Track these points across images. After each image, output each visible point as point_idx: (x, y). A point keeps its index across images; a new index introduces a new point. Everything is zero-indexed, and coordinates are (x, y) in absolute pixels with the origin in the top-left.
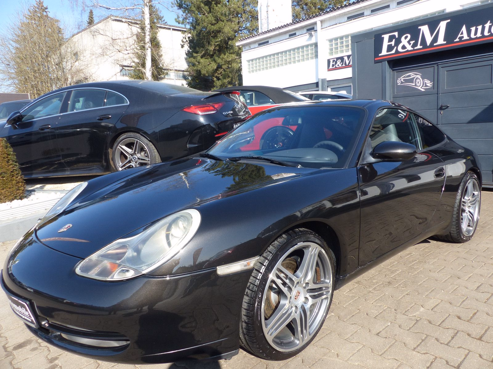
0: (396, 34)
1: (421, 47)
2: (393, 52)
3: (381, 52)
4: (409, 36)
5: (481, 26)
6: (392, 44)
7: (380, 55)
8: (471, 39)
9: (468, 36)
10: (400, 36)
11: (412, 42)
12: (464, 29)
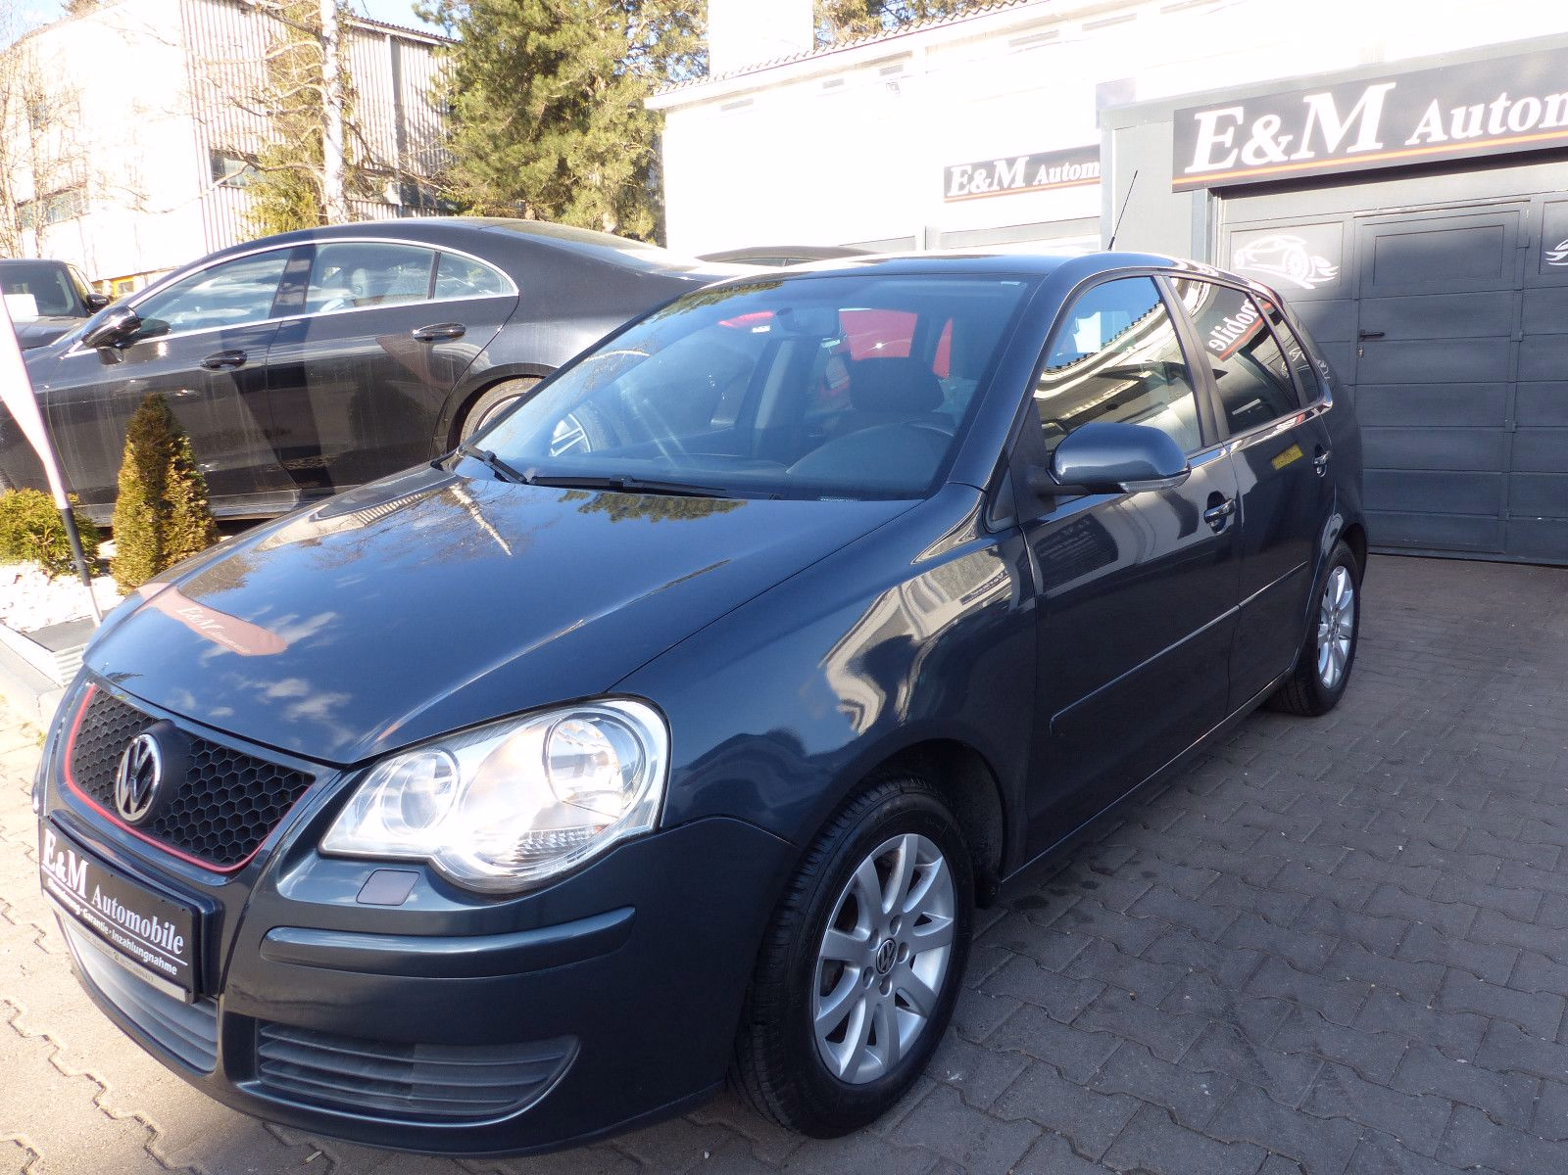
0: (1238, 113)
1: (1311, 154)
2: (1229, 163)
3: (1191, 163)
4: (1276, 121)
5: (1482, 106)
6: (1222, 143)
8: (1451, 141)
9: (1444, 134)
10: (1250, 118)
11: (1285, 140)
12: (1433, 111)
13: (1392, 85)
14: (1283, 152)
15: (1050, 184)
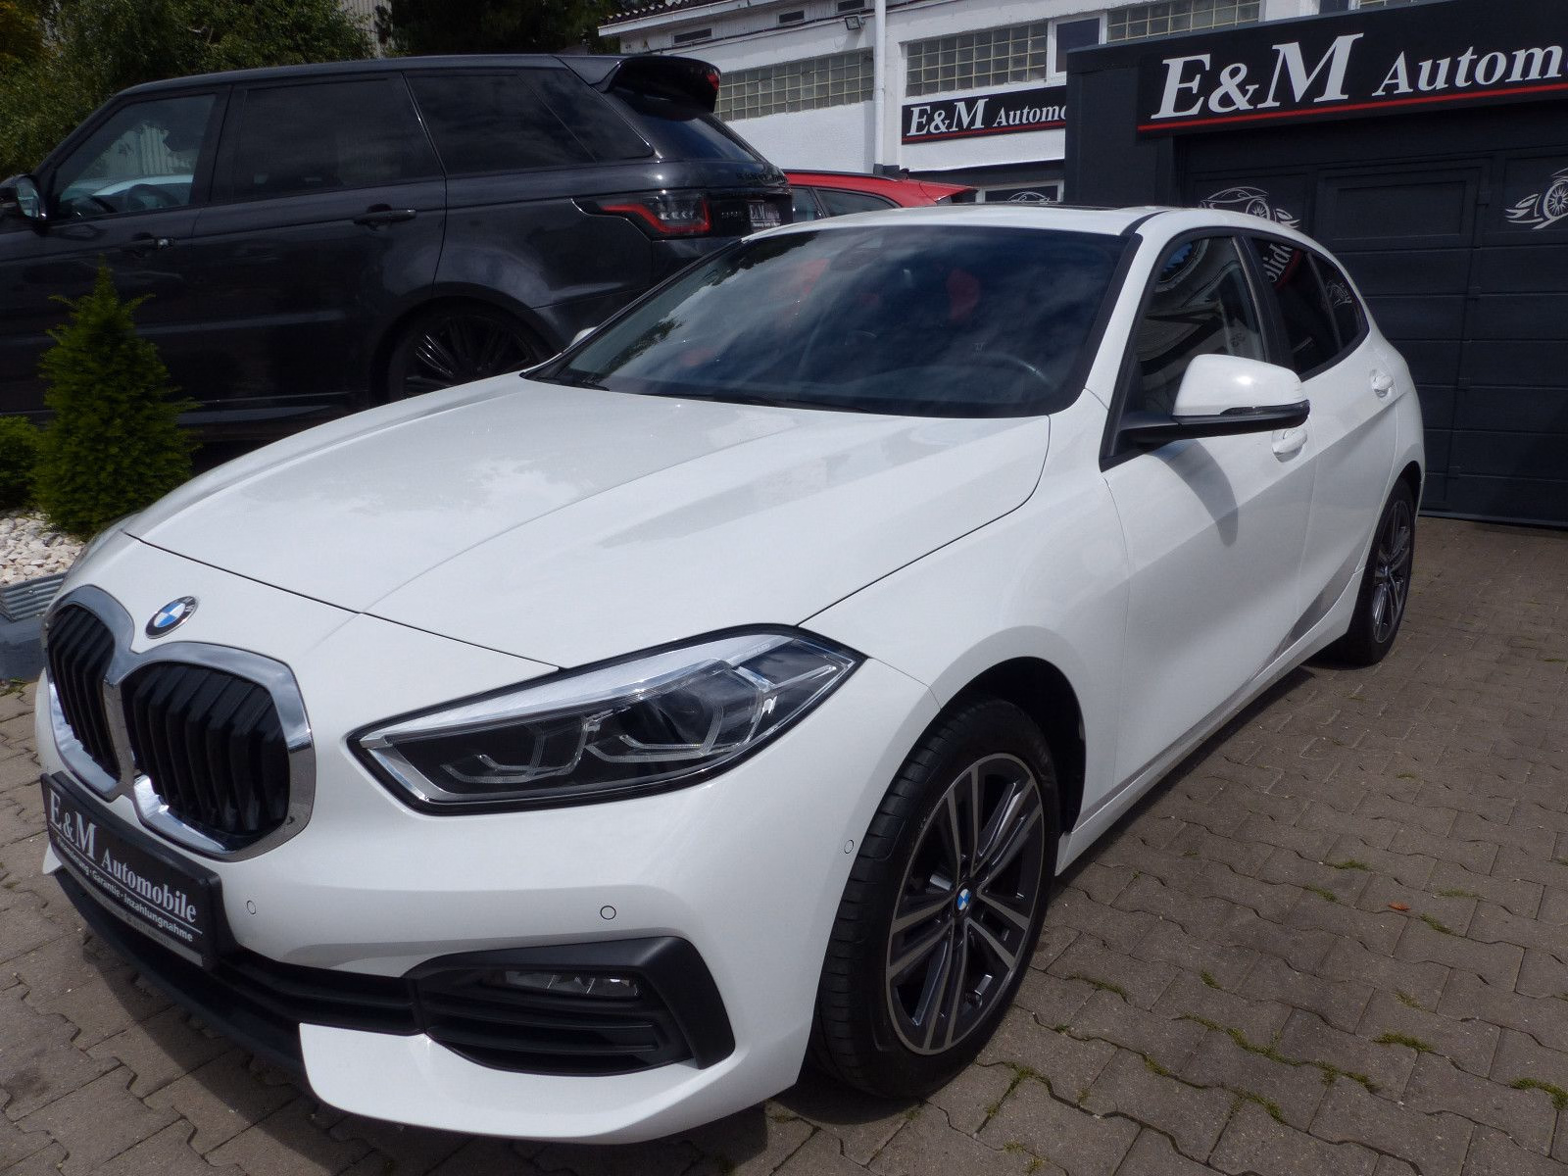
0: (1206, 58)
1: (1278, 104)
2: (1195, 110)
3: (1157, 111)
4: (1244, 69)
5: (1449, 59)
6: (1191, 89)
7: (1153, 117)
8: (1417, 93)
9: (1410, 86)
10: (1217, 67)
11: (1251, 88)
12: (1401, 63)
13: (1361, 35)
14: (1250, 101)
15: (1009, 124)
